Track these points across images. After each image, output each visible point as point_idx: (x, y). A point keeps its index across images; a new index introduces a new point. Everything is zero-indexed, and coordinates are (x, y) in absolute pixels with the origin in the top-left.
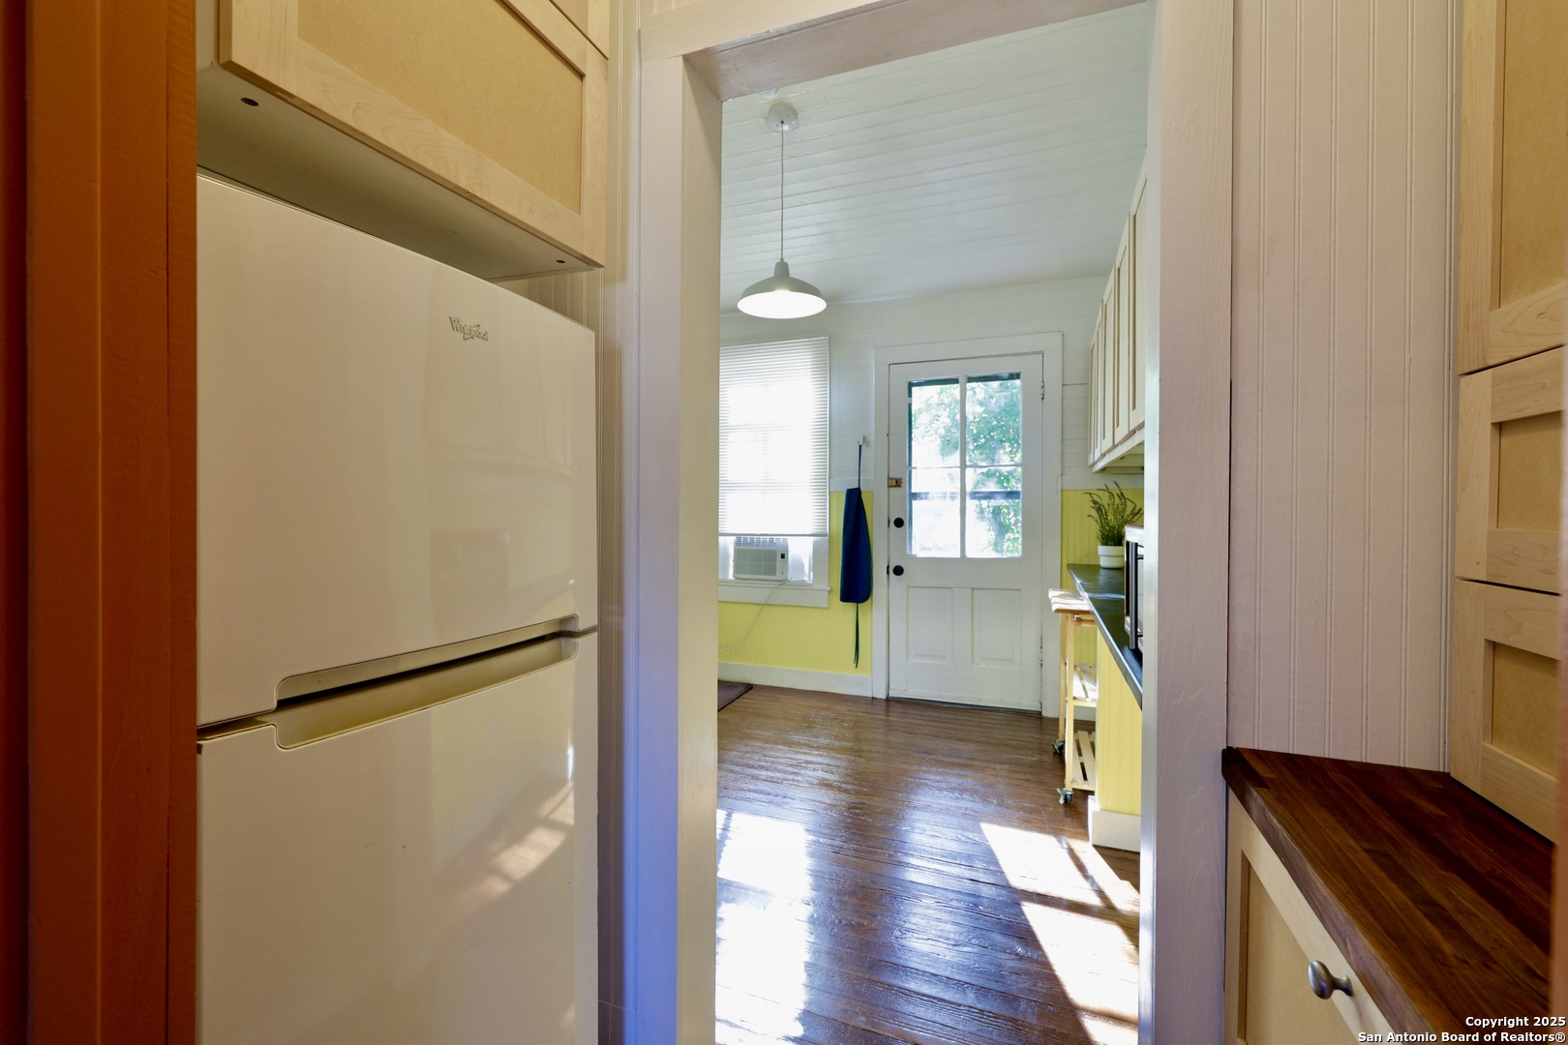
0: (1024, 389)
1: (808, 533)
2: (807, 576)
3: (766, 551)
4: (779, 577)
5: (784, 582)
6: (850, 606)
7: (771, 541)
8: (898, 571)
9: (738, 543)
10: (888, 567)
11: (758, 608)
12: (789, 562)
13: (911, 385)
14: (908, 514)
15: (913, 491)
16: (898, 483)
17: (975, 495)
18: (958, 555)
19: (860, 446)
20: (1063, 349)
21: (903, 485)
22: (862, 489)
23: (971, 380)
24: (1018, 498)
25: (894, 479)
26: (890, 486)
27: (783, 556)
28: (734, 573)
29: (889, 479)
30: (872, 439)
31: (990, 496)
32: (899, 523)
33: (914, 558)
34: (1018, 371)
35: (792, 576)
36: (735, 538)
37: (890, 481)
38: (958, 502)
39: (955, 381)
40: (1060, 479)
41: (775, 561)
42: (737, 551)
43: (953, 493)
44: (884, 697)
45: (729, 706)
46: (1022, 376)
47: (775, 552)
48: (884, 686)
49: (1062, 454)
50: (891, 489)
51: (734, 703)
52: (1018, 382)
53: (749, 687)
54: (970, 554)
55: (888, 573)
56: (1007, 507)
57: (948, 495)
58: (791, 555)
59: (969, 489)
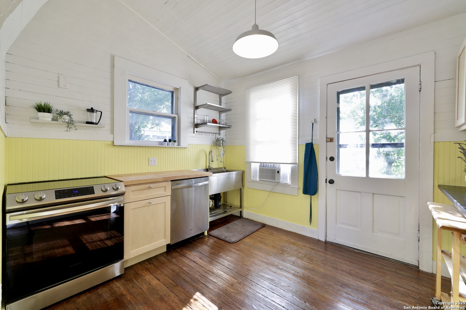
0: (406, 88)
1: (289, 163)
2: (289, 181)
3: (271, 169)
4: (276, 181)
5: (278, 183)
6: (308, 197)
7: (274, 166)
8: (332, 182)
9: (260, 166)
10: (326, 180)
11: (269, 193)
12: (281, 175)
13: (339, 94)
14: (337, 155)
15: (340, 144)
16: (331, 140)
17: (374, 145)
18: (364, 175)
19: (313, 124)
20: (435, 61)
21: (334, 141)
22: (314, 143)
23: (372, 87)
24: (403, 147)
25: (329, 138)
26: (327, 142)
27: (278, 172)
28: (259, 178)
29: (327, 138)
30: (318, 120)
31: (383, 145)
32: (332, 159)
33: (340, 176)
34: (402, 78)
35: (282, 180)
36: (259, 164)
37: (327, 139)
38: (364, 149)
39: (363, 88)
40: (433, 136)
41: (275, 174)
42: (260, 169)
43: (362, 145)
44: (324, 240)
45: (251, 235)
46: (405, 81)
47: (275, 170)
48: (324, 236)
49: (434, 121)
50: (328, 143)
51: (254, 234)
52: (402, 85)
53: (264, 226)
54: (371, 175)
55: (326, 182)
56: (393, 151)
57: (359, 146)
58: (282, 172)
59: (372, 142)
